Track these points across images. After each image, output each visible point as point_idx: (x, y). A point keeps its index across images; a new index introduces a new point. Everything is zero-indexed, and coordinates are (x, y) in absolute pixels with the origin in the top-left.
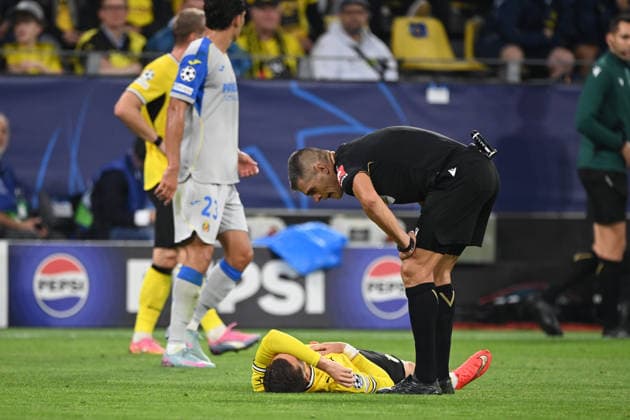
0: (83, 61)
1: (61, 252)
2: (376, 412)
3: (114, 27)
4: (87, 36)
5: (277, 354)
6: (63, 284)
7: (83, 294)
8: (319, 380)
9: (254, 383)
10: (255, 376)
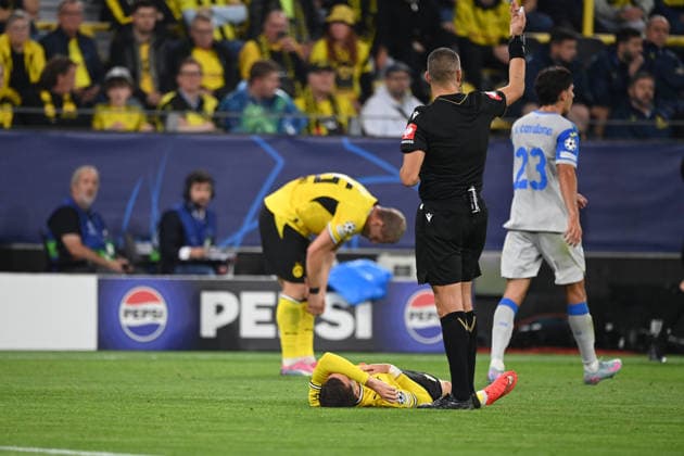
0: (163, 119)
1: (144, 285)
2: (416, 425)
3: (190, 91)
4: (167, 98)
5: (330, 374)
6: (145, 313)
7: (162, 321)
8: (367, 396)
9: (311, 399)
10: (312, 392)
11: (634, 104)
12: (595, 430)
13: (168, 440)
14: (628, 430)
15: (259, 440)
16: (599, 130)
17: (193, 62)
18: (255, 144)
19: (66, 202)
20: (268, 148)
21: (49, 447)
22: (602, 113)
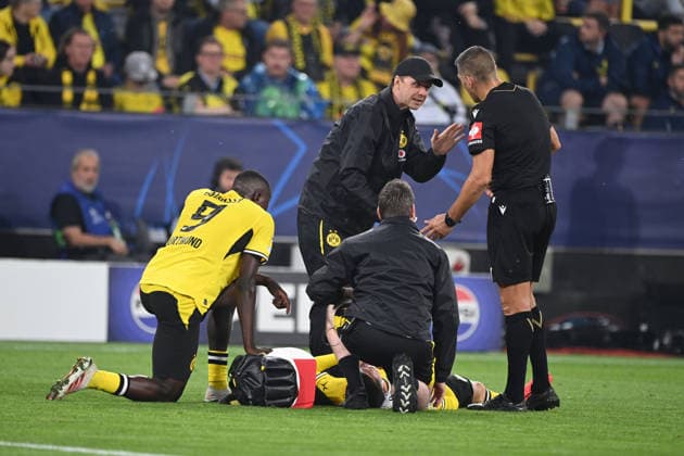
0: (180, 101)
2: (448, 428)
3: (210, 72)
11: (674, 95)
12: (636, 437)
13: (188, 439)
14: (671, 437)
15: (283, 441)
16: (638, 122)
17: (214, 41)
18: (276, 129)
19: (65, 189)
20: (291, 134)
21: (64, 444)
22: (642, 103)
